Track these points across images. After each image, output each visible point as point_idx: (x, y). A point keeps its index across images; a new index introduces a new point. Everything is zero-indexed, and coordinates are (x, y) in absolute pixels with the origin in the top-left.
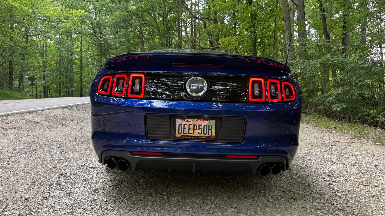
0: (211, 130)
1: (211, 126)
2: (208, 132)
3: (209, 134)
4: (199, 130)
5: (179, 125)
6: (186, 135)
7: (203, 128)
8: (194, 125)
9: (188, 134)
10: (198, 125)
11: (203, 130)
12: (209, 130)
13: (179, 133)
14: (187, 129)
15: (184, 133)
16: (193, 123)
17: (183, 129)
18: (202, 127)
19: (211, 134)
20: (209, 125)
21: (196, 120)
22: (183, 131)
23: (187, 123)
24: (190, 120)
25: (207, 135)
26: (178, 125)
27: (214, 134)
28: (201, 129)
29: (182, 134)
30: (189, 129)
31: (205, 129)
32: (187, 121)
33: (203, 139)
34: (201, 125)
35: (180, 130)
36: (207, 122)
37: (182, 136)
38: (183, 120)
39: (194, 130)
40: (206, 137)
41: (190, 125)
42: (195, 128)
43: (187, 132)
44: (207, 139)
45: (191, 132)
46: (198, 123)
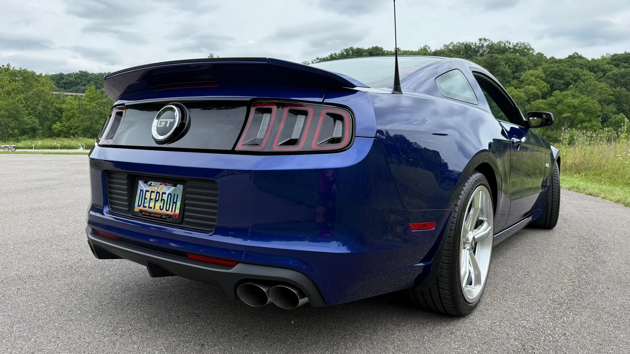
0: (176, 203)
1: (178, 195)
2: (171, 206)
3: (172, 211)
4: (161, 202)
5: (141, 190)
6: (145, 209)
7: (166, 199)
8: (157, 192)
9: (147, 209)
10: (161, 193)
11: (165, 203)
12: (174, 203)
13: (139, 206)
14: (148, 199)
15: (144, 207)
16: (155, 189)
17: (143, 199)
18: (165, 197)
19: (175, 212)
20: (175, 194)
21: (160, 184)
22: (143, 201)
23: (150, 189)
24: (153, 183)
25: (169, 212)
26: (139, 191)
27: (177, 211)
28: (164, 200)
29: (141, 208)
30: (151, 199)
31: (169, 200)
32: (150, 185)
33: (163, 218)
34: (165, 193)
35: (140, 199)
36: (173, 188)
37: (141, 211)
38: (146, 182)
39: (156, 201)
40: (168, 215)
41: (152, 192)
42: (157, 199)
43: (147, 205)
44: (168, 220)
45: (152, 205)
46: (161, 189)
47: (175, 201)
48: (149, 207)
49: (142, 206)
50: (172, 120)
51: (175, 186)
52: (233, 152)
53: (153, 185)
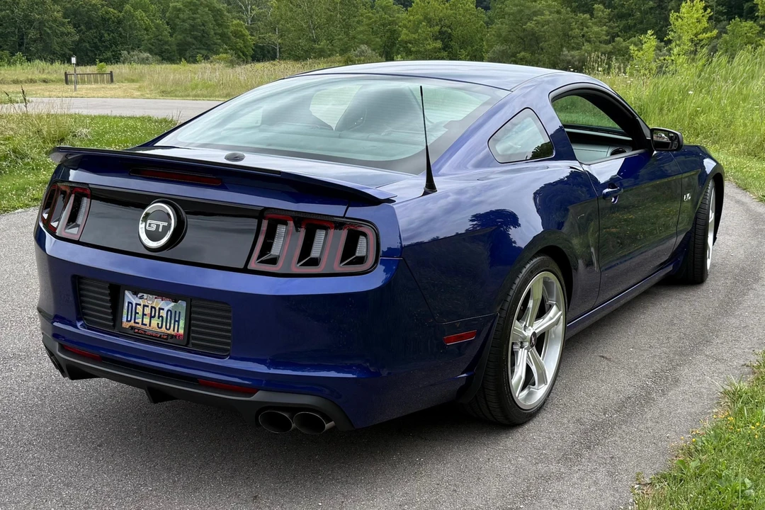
0: (178, 322)
1: (180, 312)
2: (172, 325)
3: (174, 331)
4: (159, 318)
5: (129, 303)
6: (137, 325)
7: (165, 316)
8: (152, 307)
9: (140, 325)
10: (157, 309)
11: (164, 320)
12: (175, 321)
13: (127, 321)
14: (141, 313)
15: (135, 322)
16: (149, 303)
17: (133, 313)
18: (163, 313)
19: (178, 331)
20: (176, 312)
21: (156, 298)
22: (133, 316)
23: (141, 301)
24: (145, 296)
25: (171, 332)
26: (126, 304)
27: (181, 331)
28: (162, 317)
29: (132, 323)
30: (144, 315)
31: (169, 318)
32: (141, 298)
33: (163, 338)
34: (163, 309)
35: (130, 314)
36: (173, 304)
37: (132, 328)
38: (135, 293)
39: (151, 317)
40: (168, 335)
41: (144, 306)
42: (153, 315)
43: (139, 321)
44: (169, 340)
45: (146, 321)
46: (157, 304)
47: (177, 319)
48: (143, 324)
49: (133, 321)
50: (166, 224)
51: (176, 301)
52: (245, 270)
53: (145, 297)
